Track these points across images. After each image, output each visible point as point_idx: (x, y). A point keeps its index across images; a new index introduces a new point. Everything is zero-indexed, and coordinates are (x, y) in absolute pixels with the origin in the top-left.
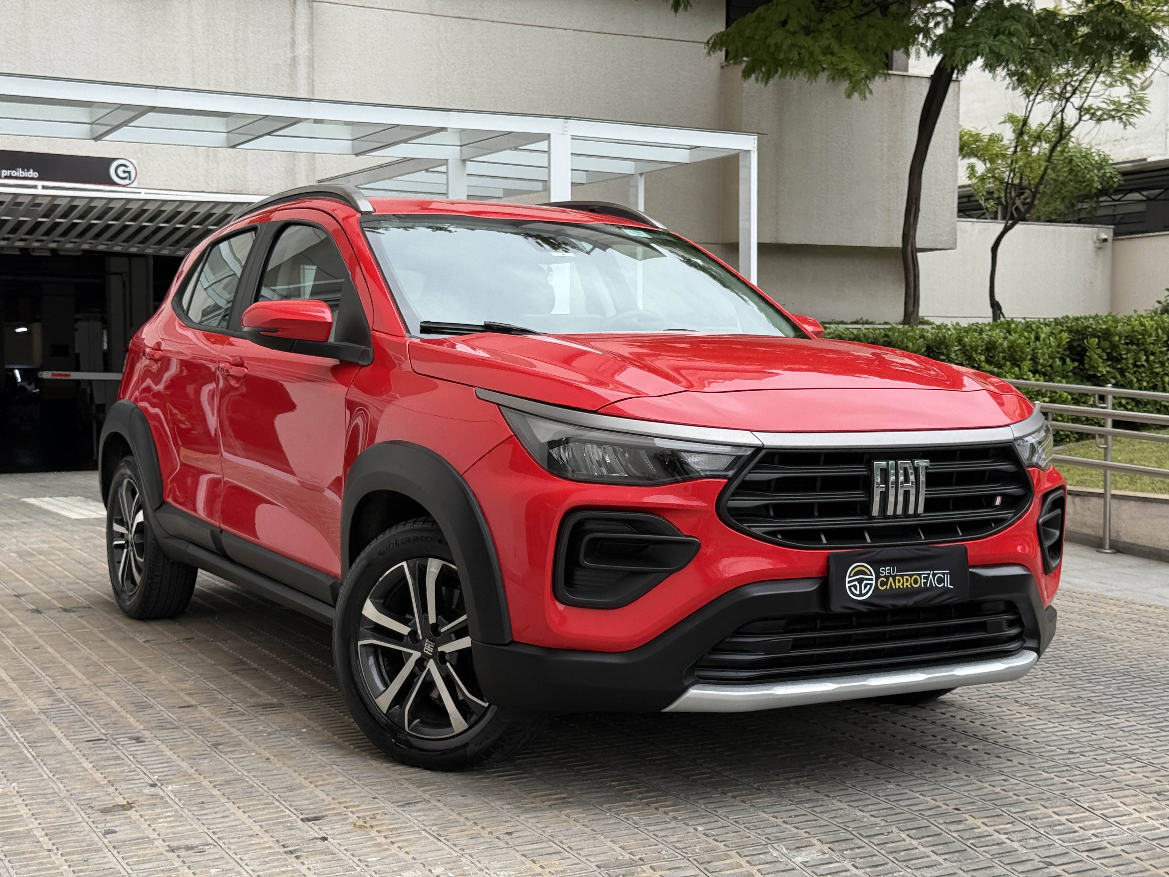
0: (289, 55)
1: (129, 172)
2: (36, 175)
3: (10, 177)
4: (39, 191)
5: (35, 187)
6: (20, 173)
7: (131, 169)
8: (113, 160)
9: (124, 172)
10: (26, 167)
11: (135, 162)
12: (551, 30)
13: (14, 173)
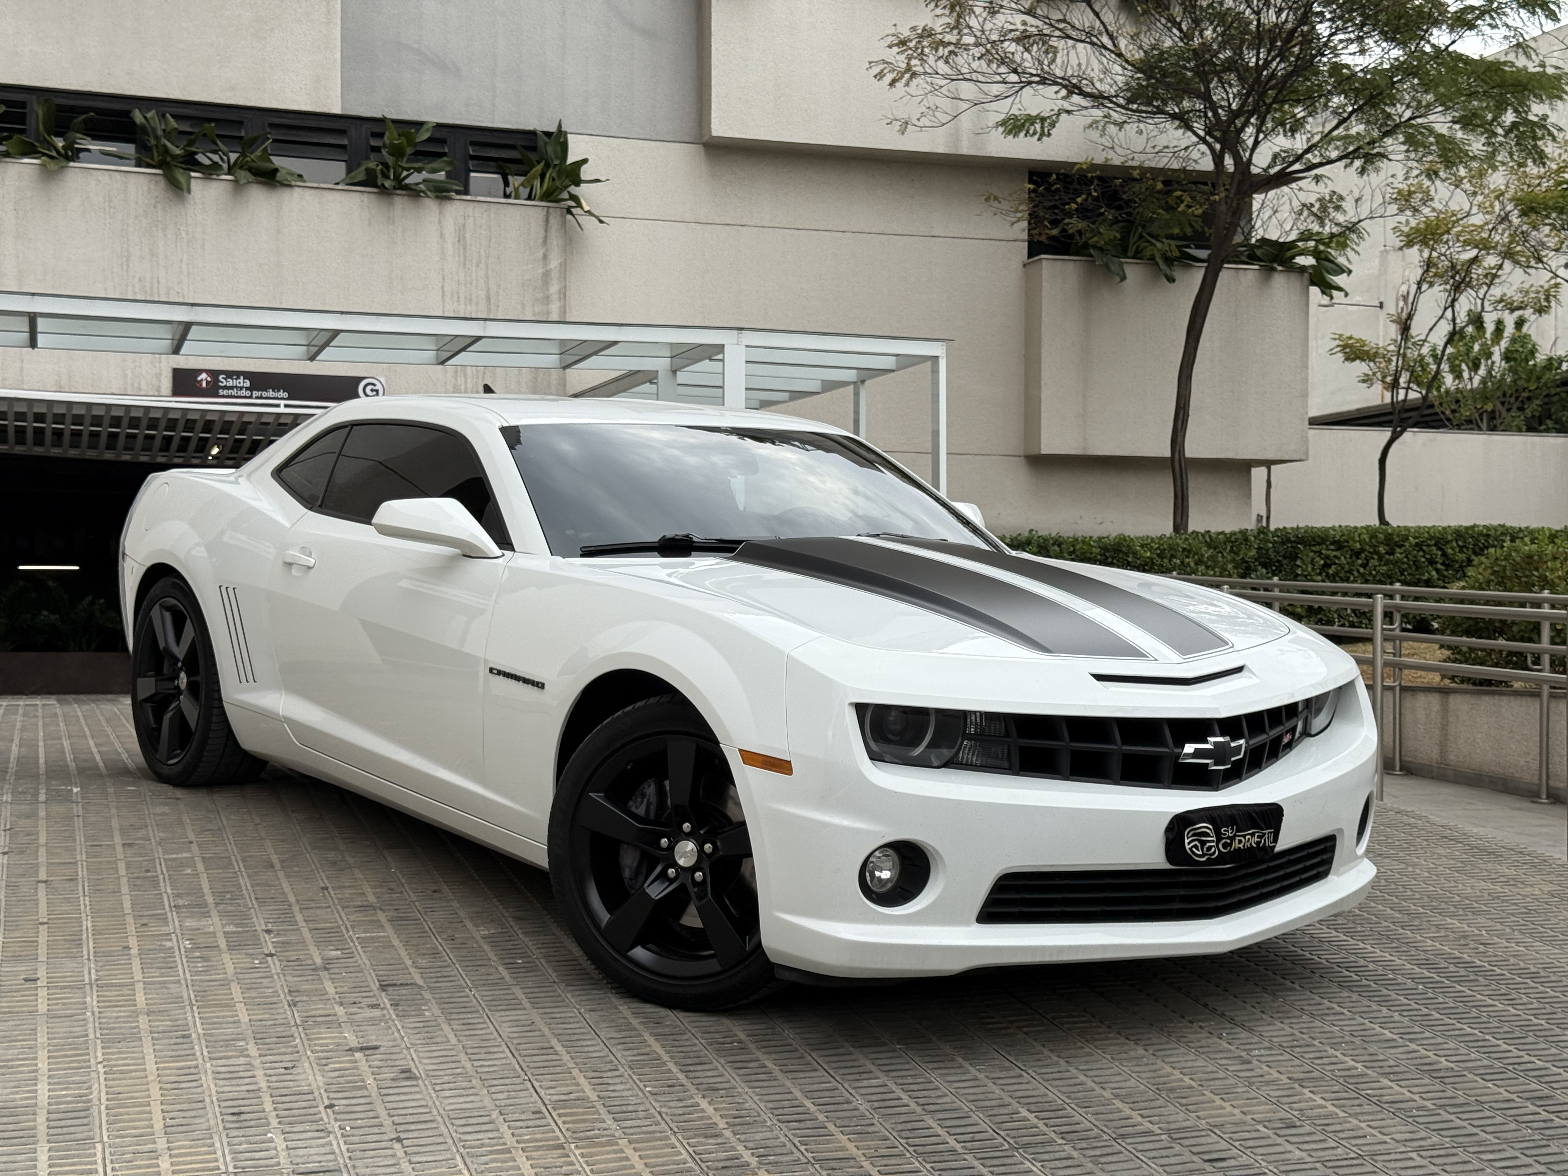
0: (540, 271)
2: (286, 395)
3: (261, 398)
4: (282, 410)
5: (278, 406)
6: (271, 393)
7: (379, 387)
8: (361, 379)
9: (372, 390)
10: (276, 388)
11: (382, 380)
12: (827, 233)
13: (265, 394)
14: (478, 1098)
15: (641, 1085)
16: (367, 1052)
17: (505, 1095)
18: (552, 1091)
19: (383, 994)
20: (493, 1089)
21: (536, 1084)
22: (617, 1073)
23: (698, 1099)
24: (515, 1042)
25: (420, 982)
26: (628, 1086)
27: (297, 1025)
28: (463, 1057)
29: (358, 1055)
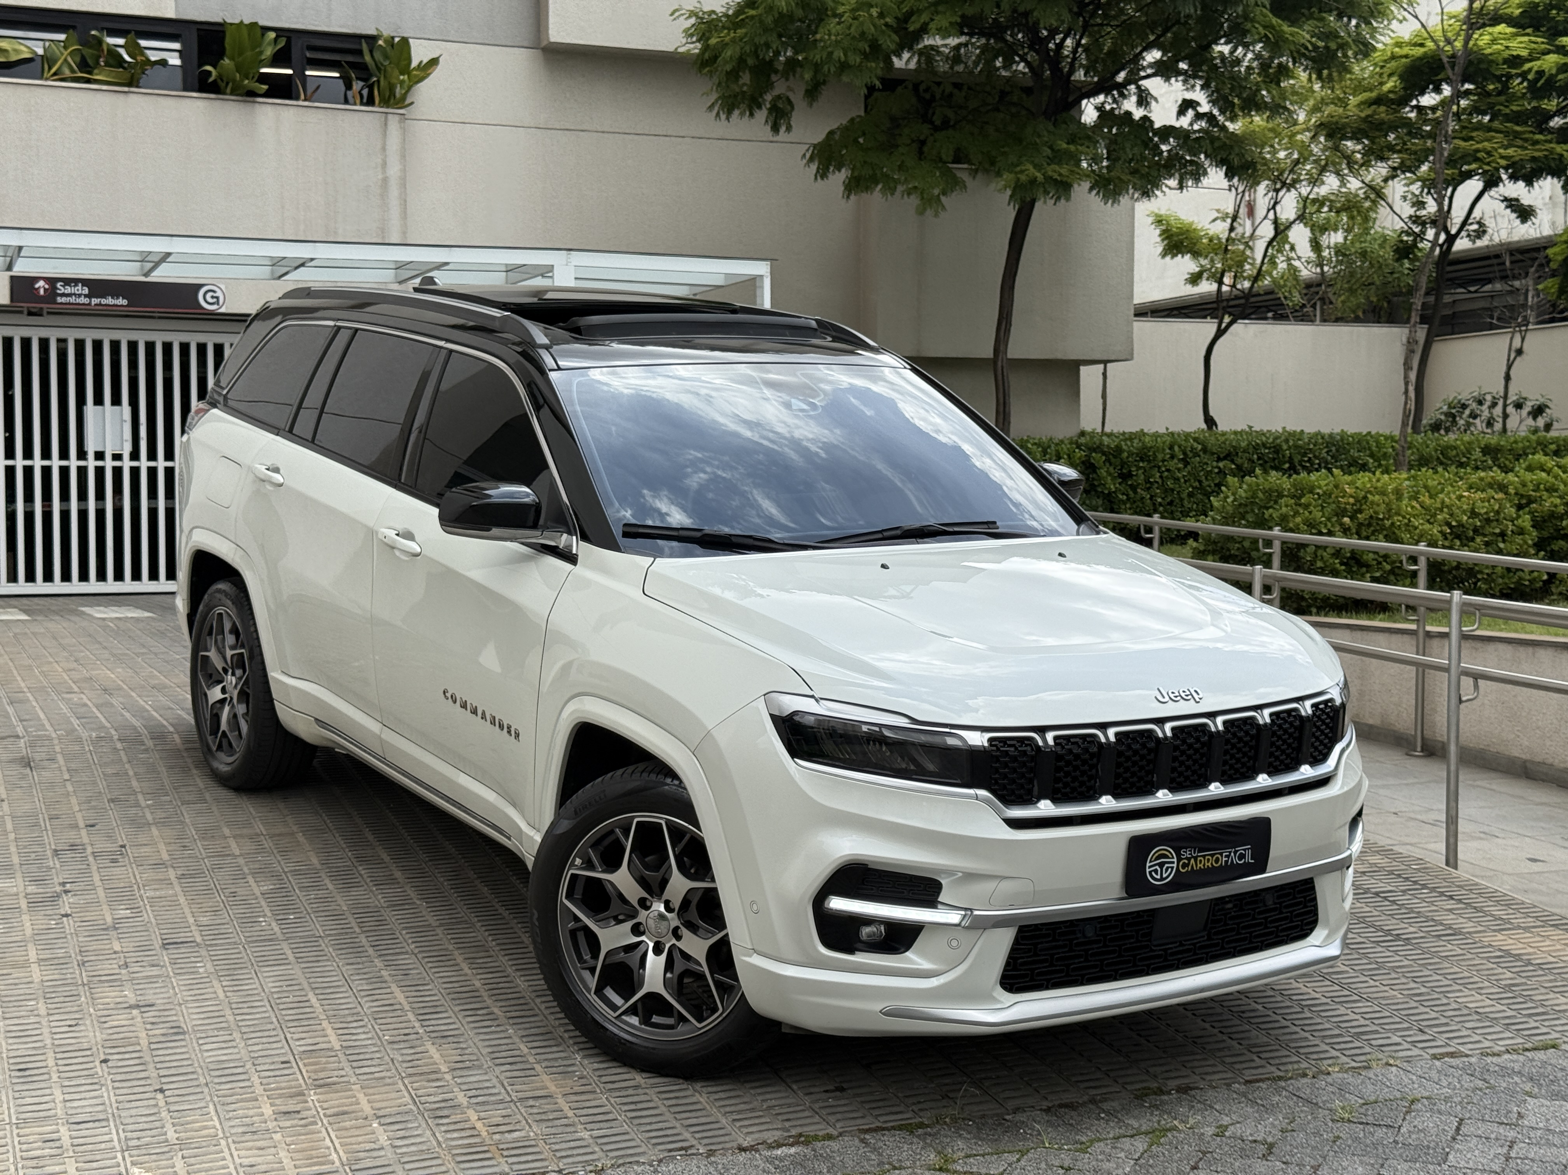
0: (380, 177)
1: (217, 298)
2: (126, 302)
6: (111, 300)
7: (219, 294)
8: (201, 286)
9: (213, 297)
10: (116, 295)
11: (223, 287)
13: (104, 301)
14: (236, 1050)
15: (380, 1034)
16: (143, 1009)
17: (260, 1047)
18: (302, 1042)
19: (164, 952)
20: (250, 1042)
21: (289, 1036)
22: (361, 1023)
23: (429, 1046)
24: (276, 996)
25: (199, 939)
26: (369, 1036)
27: (84, 985)
28: (228, 1012)
29: (135, 1012)
